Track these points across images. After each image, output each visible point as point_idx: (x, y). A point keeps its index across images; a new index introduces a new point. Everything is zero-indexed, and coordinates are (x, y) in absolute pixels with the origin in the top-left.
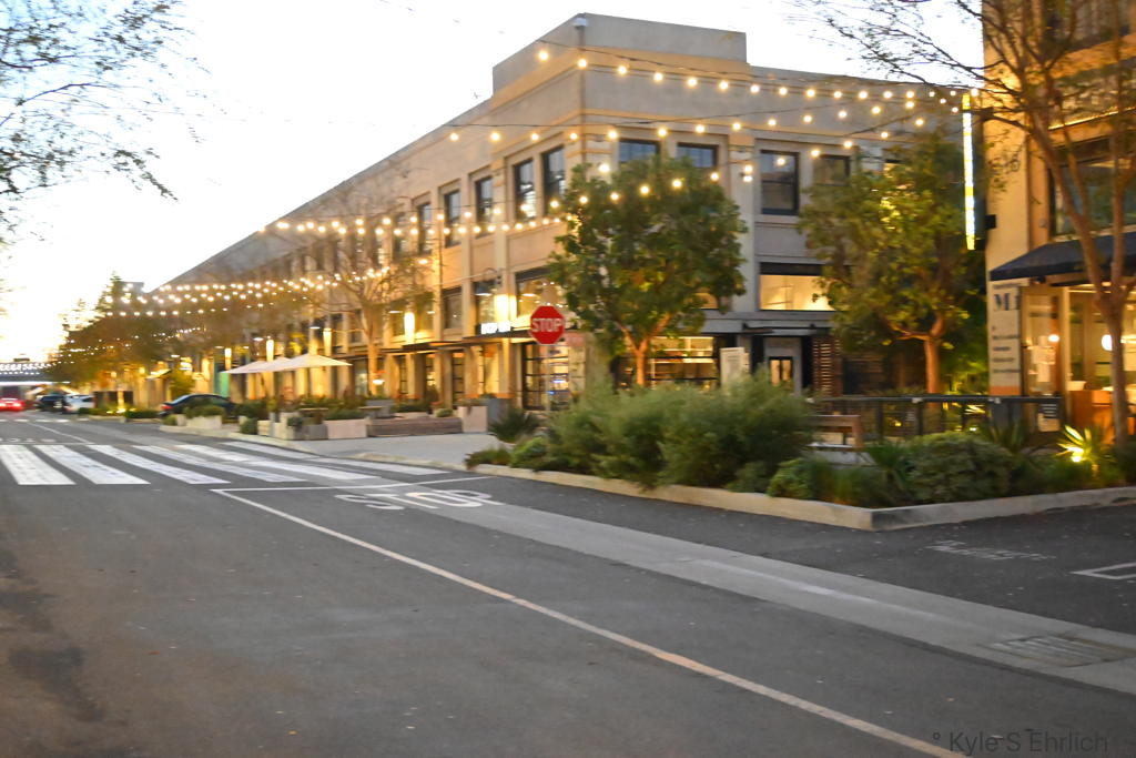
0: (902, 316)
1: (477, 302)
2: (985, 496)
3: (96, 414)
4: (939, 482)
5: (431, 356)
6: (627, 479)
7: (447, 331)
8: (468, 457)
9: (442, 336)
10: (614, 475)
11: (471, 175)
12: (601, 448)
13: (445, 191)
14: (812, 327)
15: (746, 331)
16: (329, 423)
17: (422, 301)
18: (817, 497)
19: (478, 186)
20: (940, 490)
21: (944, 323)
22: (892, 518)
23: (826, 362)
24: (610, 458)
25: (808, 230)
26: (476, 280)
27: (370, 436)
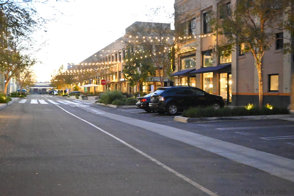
3: (58, 95)
5: (117, 84)
6: (104, 103)
7: (119, 80)
16: (88, 97)
17: (116, 73)
22: (120, 107)
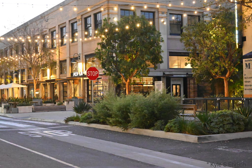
0: (216, 70)
1: (72, 65)
2: (236, 131)
4: (221, 127)
5: (56, 84)
6: (118, 126)
7: (61, 75)
8: (66, 119)
9: (59, 77)
10: (114, 125)
11: (69, 21)
12: (110, 116)
13: (61, 27)
14: (187, 74)
15: (164, 75)
16: (19, 107)
17: (53, 65)
18: (180, 132)
19: (72, 25)
20: (221, 129)
21: (230, 73)
22: (205, 139)
23: (192, 86)
24: (113, 119)
25: (184, 41)
26: (71, 57)
27: (33, 112)
